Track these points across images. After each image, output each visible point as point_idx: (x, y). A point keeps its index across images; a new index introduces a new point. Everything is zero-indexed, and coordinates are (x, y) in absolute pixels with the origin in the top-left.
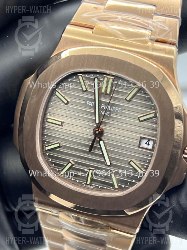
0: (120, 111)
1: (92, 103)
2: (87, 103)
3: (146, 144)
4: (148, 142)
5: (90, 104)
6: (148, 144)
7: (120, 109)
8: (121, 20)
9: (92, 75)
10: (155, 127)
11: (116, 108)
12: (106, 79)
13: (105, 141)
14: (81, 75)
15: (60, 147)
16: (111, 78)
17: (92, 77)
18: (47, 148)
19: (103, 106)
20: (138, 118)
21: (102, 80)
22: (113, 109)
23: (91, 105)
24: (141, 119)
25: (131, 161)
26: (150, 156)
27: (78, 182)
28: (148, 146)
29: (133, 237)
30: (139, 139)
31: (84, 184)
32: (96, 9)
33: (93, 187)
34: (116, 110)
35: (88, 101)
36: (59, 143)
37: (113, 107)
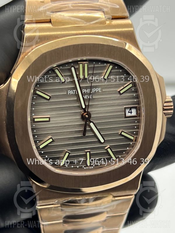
0: (100, 91)
1: (73, 92)
2: (69, 93)
3: (129, 112)
4: (130, 110)
5: (71, 93)
6: (131, 112)
7: (100, 89)
8: (72, 8)
9: (67, 66)
10: (134, 95)
11: (97, 89)
12: (81, 65)
13: (94, 122)
14: (57, 69)
15: (53, 141)
16: (86, 63)
17: (67, 67)
18: (41, 147)
19: (84, 91)
20: (118, 92)
21: (78, 67)
22: (94, 91)
23: (73, 93)
24: (121, 92)
25: (122, 131)
26: (136, 122)
27: (78, 167)
28: (131, 114)
29: (132, 197)
30: (124, 110)
31: (84, 167)
32: (43, 3)
33: (93, 167)
34: (97, 90)
35: (69, 91)
36: (51, 138)
37: (94, 89)
